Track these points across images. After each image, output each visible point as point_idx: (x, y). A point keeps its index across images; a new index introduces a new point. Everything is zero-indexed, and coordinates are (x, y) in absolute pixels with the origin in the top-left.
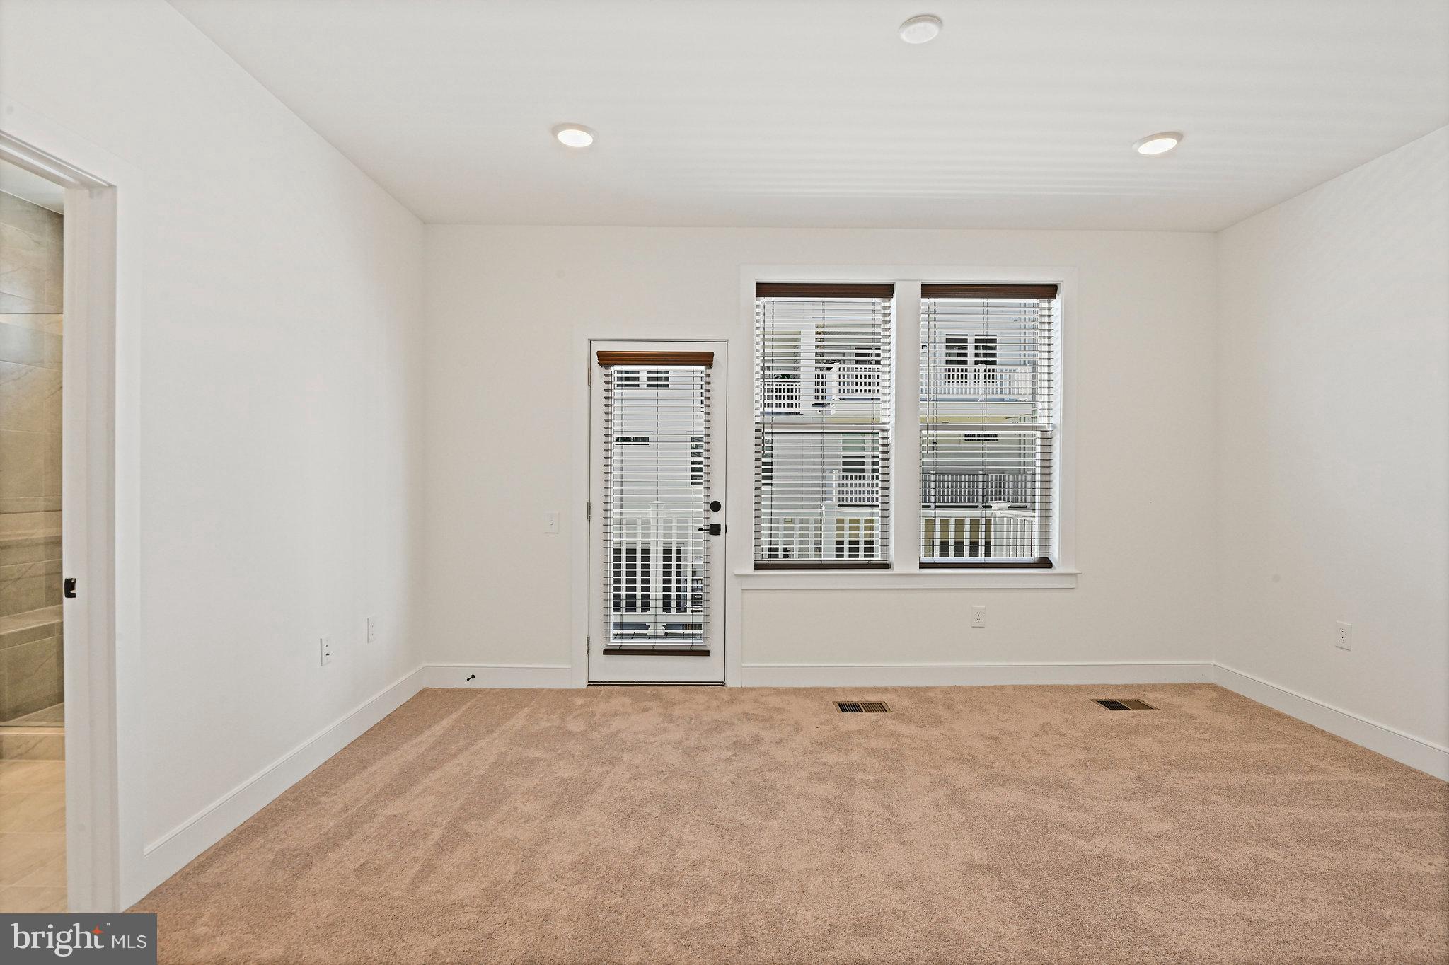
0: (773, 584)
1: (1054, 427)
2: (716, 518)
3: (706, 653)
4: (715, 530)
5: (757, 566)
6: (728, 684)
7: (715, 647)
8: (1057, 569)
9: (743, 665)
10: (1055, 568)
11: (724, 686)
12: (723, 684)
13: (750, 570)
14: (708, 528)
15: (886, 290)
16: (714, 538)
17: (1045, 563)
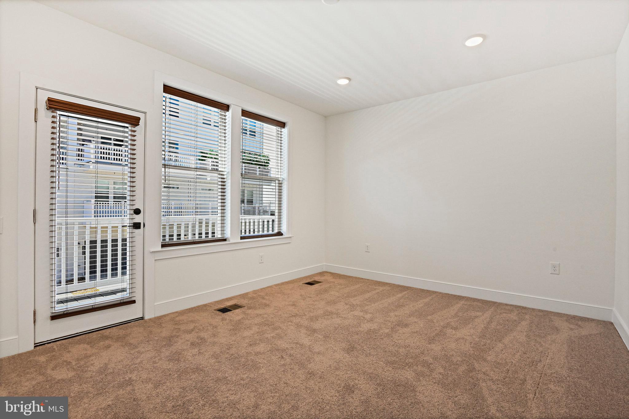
0: (174, 254)
1: (284, 179)
2: (138, 219)
3: (134, 302)
4: (137, 226)
5: (163, 246)
6: (147, 317)
7: (138, 297)
8: (285, 235)
9: (155, 304)
10: (284, 235)
11: (143, 319)
12: (142, 318)
13: (160, 248)
14: (132, 225)
15: (225, 107)
16: (137, 231)
17: (280, 234)
